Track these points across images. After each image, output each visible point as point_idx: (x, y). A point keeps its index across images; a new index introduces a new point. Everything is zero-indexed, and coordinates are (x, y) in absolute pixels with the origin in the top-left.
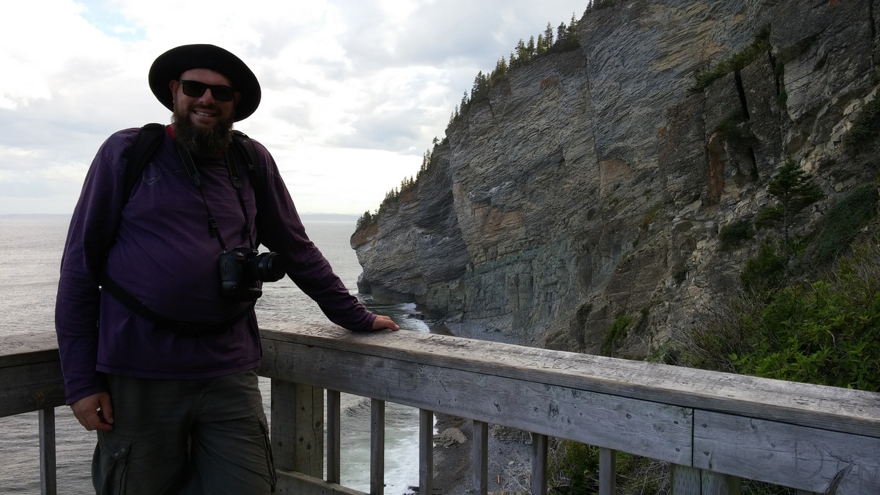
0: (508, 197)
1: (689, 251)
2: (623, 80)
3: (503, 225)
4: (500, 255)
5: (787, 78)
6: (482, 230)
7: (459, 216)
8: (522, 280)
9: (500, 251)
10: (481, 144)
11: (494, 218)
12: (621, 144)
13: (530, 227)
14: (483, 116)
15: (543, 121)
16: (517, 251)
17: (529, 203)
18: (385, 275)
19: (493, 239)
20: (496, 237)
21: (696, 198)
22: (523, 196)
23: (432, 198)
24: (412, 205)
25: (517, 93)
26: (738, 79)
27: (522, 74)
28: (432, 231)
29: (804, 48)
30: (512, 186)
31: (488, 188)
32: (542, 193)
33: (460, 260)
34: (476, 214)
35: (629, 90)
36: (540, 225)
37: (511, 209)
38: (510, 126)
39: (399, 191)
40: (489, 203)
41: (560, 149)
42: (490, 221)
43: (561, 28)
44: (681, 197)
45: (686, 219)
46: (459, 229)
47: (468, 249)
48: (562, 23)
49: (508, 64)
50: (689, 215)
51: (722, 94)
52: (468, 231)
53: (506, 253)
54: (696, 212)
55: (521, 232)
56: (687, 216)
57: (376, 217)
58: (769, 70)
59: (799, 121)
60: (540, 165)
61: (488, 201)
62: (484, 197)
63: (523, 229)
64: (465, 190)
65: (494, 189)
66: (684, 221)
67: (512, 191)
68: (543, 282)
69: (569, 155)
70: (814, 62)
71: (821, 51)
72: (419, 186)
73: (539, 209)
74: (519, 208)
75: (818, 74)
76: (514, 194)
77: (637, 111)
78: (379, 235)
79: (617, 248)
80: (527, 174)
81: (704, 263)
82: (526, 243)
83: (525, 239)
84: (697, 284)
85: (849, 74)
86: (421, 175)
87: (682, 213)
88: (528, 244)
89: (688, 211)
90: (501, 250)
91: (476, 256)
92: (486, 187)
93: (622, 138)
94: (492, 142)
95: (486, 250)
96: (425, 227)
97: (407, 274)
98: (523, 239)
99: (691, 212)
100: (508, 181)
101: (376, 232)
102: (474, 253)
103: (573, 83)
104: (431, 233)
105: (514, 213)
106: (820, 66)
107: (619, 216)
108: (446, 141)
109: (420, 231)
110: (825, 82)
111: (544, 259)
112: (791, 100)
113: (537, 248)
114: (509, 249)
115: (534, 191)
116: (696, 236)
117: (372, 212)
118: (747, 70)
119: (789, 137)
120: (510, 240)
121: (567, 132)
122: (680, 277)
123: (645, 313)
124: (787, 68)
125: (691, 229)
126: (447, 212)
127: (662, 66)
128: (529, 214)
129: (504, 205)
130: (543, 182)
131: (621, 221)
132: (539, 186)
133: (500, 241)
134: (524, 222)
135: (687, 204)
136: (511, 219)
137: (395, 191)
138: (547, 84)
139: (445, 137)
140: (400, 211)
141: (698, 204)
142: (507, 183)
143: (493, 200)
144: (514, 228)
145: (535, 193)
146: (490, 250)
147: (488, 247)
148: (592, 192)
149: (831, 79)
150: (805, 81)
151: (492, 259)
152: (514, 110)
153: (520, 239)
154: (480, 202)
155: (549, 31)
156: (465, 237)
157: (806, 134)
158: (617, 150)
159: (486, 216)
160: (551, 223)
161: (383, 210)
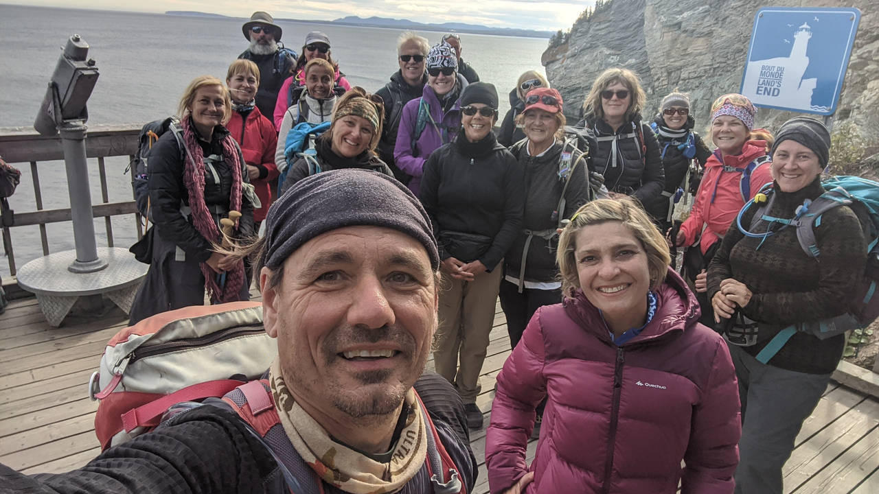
0: (700, 22)
3: (689, 50)
4: (682, 80)
6: (668, 55)
7: (647, 39)
8: (700, 106)
9: (683, 76)
11: (682, 43)
13: (717, 54)
16: (701, 77)
17: (720, 30)
18: (569, 92)
19: (677, 64)
20: (682, 61)
22: (715, 22)
23: (624, 20)
24: (603, 26)
28: (620, 52)
30: (706, 12)
31: (680, 13)
32: (734, 20)
34: (665, 38)
36: (728, 53)
37: (701, 35)
39: (593, 10)
40: (680, 28)
42: (678, 46)
46: (645, 51)
47: (653, 72)
52: (655, 55)
53: (689, 79)
55: (707, 60)
57: (568, 36)
61: (679, 25)
62: (675, 22)
63: (710, 56)
64: (657, 13)
65: (685, 15)
67: (705, 17)
72: (613, 6)
73: (730, 36)
74: (710, 34)
76: (706, 20)
78: (569, 53)
82: (710, 69)
83: (710, 65)
88: (712, 71)
90: (684, 75)
91: (658, 79)
92: (678, 12)
95: (669, 74)
96: (613, 49)
98: (708, 65)
100: (702, 6)
101: (566, 51)
102: (656, 78)
104: (618, 55)
105: (702, 39)
109: (608, 52)
111: (726, 86)
113: (720, 75)
114: (692, 75)
115: (728, 17)
117: (565, 31)
120: (695, 66)
126: (636, 35)
128: (717, 41)
129: (694, 31)
130: (739, 9)
132: (734, 12)
133: (684, 66)
134: (711, 49)
136: (699, 45)
137: (588, 11)
140: (591, 31)
142: (701, 8)
143: (683, 25)
144: (700, 54)
145: (728, 20)
146: (673, 74)
147: (671, 72)
151: (674, 83)
153: (705, 66)
154: (670, 26)
156: (650, 61)
159: (674, 41)
160: (740, 51)
161: (575, 29)
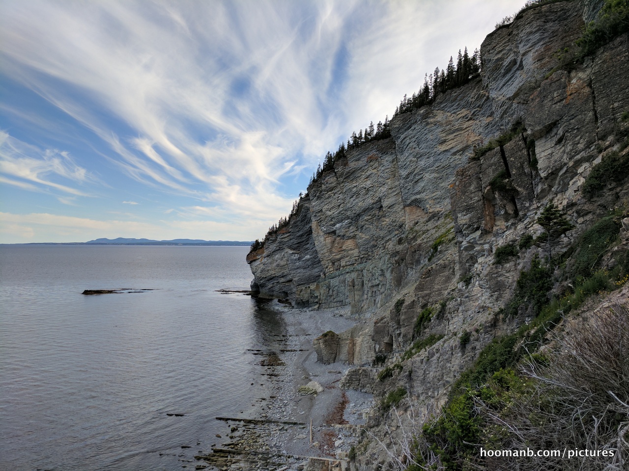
0: (347, 230)
1: (472, 264)
2: (419, 156)
3: (344, 248)
4: (342, 267)
5: (537, 150)
6: (331, 251)
7: (316, 242)
8: (356, 283)
9: (342, 265)
10: (329, 197)
11: (338, 243)
12: (418, 196)
13: (361, 249)
14: (331, 180)
15: (369, 182)
16: (353, 264)
17: (360, 234)
18: (268, 280)
19: (338, 257)
20: (340, 255)
21: (478, 229)
22: (357, 229)
23: (299, 231)
24: (286, 236)
25: (352, 165)
26: (502, 152)
27: (355, 153)
28: (299, 252)
29: (548, 130)
30: (349, 223)
31: (334, 225)
32: (368, 227)
33: (316, 270)
34: (327, 241)
35: (422, 163)
36: (368, 248)
37: (349, 238)
38: (348, 185)
39: (277, 227)
40: (335, 234)
41: (380, 200)
42: (336, 245)
43: (379, 125)
44: (467, 228)
45: (470, 243)
46: (316, 250)
47: (322, 263)
48: (380, 122)
49: (346, 147)
50: (473, 240)
51: (492, 161)
52: (322, 252)
53: (346, 266)
54: (477, 238)
55: (356, 252)
56: (471, 241)
57: (263, 244)
58: (523, 146)
59: (546, 178)
60: (366, 210)
61: (334, 232)
62: (332, 230)
63: (357, 250)
64: (320, 226)
65: (338, 225)
66: (469, 244)
67: (350, 226)
68: (370, 285)
69: (386, 203)
70: (556, 139)
71: (560, 132)
72: (290, 223)
73: (367, 237)
74: (354, 237)
75: (558, 147)
76: (351, 228)
77: (427, 176)
78: (265, 254)
79: (418, 262)
80: (359, 215)
81: (485, 272)
82: (359, 259)
83: (358, 256)
84: (481, 286)
85: (581, 146)
86: (291, 216)
87: (468, 239)
88: (360, 260)
89: (472, 238)
90: (343, 263)
91: (327, 267)
92: (333, 224)
93: (419, 193)
94: (337, 195)
95: (333, 263)
96: (294, 250)
97: (282, 280)
98: (357, 257)
99: (474, 238)
100: (347, 220)
101: (263, 252)
102: (326, 266)
103: (388, 158)
104: (298, 253)
105: (350, 240)
106: (559, 141)
107: (419, 241)
108: (307, 195)
109: (291, 252)
110: (564, 152)
111: (371, 269)
112: (540, 165)
113: (366, 262)
114: (348, 263)
115: (363, 226)
116: (478, 254)
117: (260, 240)
118: (508, 146)
119: (539, 189)
120: (349, 257)
121: (384, 189)
122: (467, 281)
123: (444, 306)
124: (537, 143)
125: (474, 249)
126: (307, 240)
127: (443, 148)
128: (360, 241)
129: (345, 235)
130: (369, 221)
131: (420, 245)
132: (367, 223)
133: (342, 258)
134: (357, 246)
135: (471, 233)
136: (349, 244)
137: (275, 227)
138: (371, 160)
139: (307, 192)
140: (278, 239)
141: (479, 233)
142: (346, 221)
143: (337, 232)
144: (351, 250)
145: (364, 228)
146: (335, 264)
147: (334, 262)
148: (401, 227)
149: (568, 150)
150: (549, 151)
151: (337, 269)
152: (350, 176)
153: (355, 257)
154: (329, 233)
155: (372, 126)
156: (320, 255)
157: (551, 187)
158: (416, 200)
159: (333, 242)
160: (374, 246)
161: (267, 239)
